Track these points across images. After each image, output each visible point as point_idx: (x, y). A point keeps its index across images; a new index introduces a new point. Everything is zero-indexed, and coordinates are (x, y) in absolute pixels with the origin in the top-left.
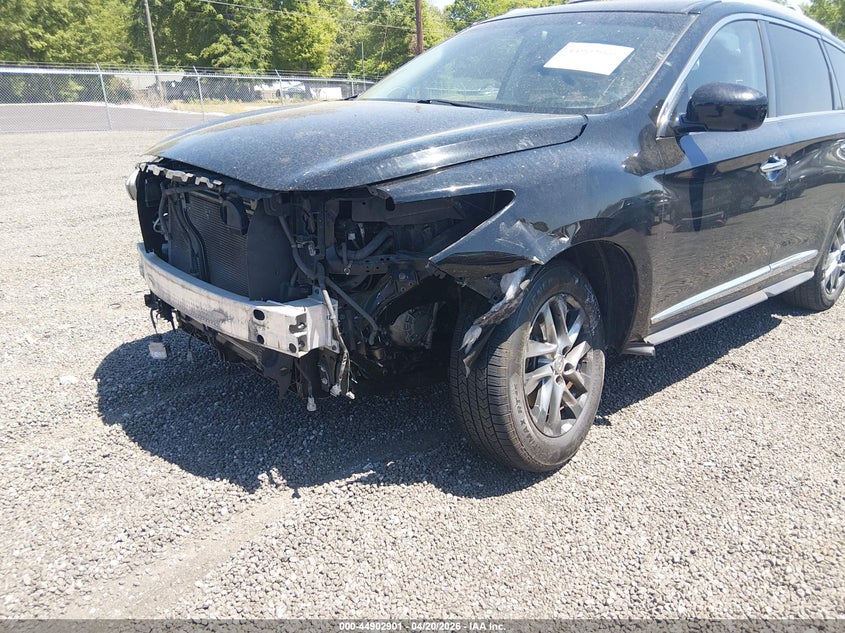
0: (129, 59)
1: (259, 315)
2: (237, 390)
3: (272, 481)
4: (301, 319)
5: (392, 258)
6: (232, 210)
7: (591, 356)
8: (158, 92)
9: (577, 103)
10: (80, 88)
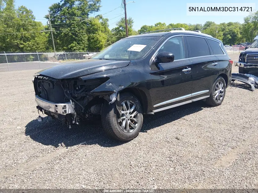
0: (47, 49)
1: (56, 106)
2: (58, 129)
3: (62, 145)
4: (65, 106)
5: (86, 93)
6: (51, 84)
7: (138, 115)
8: (55, 58)
9: (132, 58)
10: (33, 57)
